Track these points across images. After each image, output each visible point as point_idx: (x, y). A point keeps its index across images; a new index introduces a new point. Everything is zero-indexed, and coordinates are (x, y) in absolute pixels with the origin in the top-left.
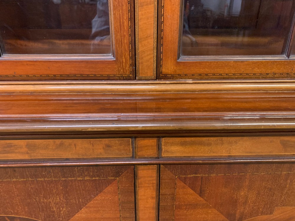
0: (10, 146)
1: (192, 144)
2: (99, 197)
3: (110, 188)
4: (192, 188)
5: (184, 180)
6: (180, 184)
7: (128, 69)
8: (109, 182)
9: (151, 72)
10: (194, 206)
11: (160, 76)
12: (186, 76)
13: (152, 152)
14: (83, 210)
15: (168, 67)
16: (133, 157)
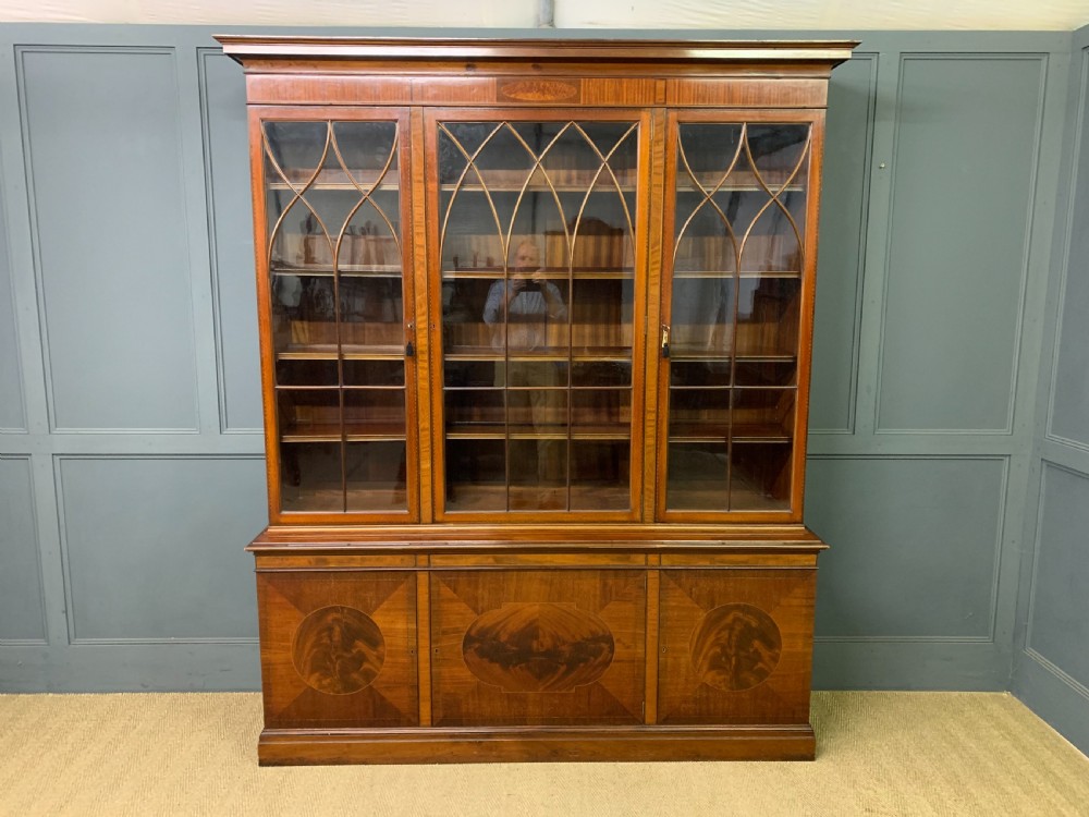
0: (353, 559)
1: (447, 558)
2: (396, 592)
3: (402, 587)
4: (450, 587)
5: (444, 582)
6: (442, 584)
7: (416, 519)
8: (402, 582)
9: (430, 520)
10: (451, 600)
11: (434, 522)
12: (449, 522)
13: (425, 563)
14: (386, 602)
15: (439, 517)
16: (415, 566)
